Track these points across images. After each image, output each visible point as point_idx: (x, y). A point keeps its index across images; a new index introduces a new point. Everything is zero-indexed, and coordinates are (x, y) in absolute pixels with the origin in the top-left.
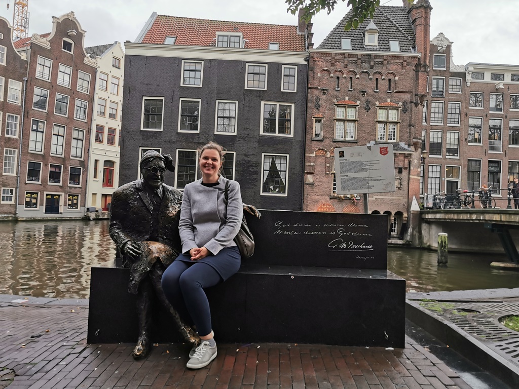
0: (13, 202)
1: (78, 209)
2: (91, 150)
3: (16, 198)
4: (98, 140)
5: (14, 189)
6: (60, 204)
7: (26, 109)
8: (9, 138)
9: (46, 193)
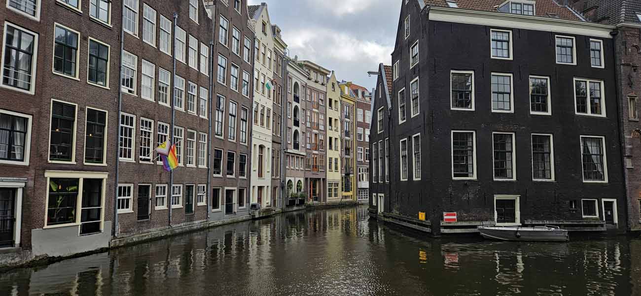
0: (204, 203)
1: (245, 207)
2: (253, 133)
3: (207, 198)
4: (256, 121)
5: (205, 185)
6: (233, 202)
7: (213, 83)
8: (202, 119)
9: (226, 188)
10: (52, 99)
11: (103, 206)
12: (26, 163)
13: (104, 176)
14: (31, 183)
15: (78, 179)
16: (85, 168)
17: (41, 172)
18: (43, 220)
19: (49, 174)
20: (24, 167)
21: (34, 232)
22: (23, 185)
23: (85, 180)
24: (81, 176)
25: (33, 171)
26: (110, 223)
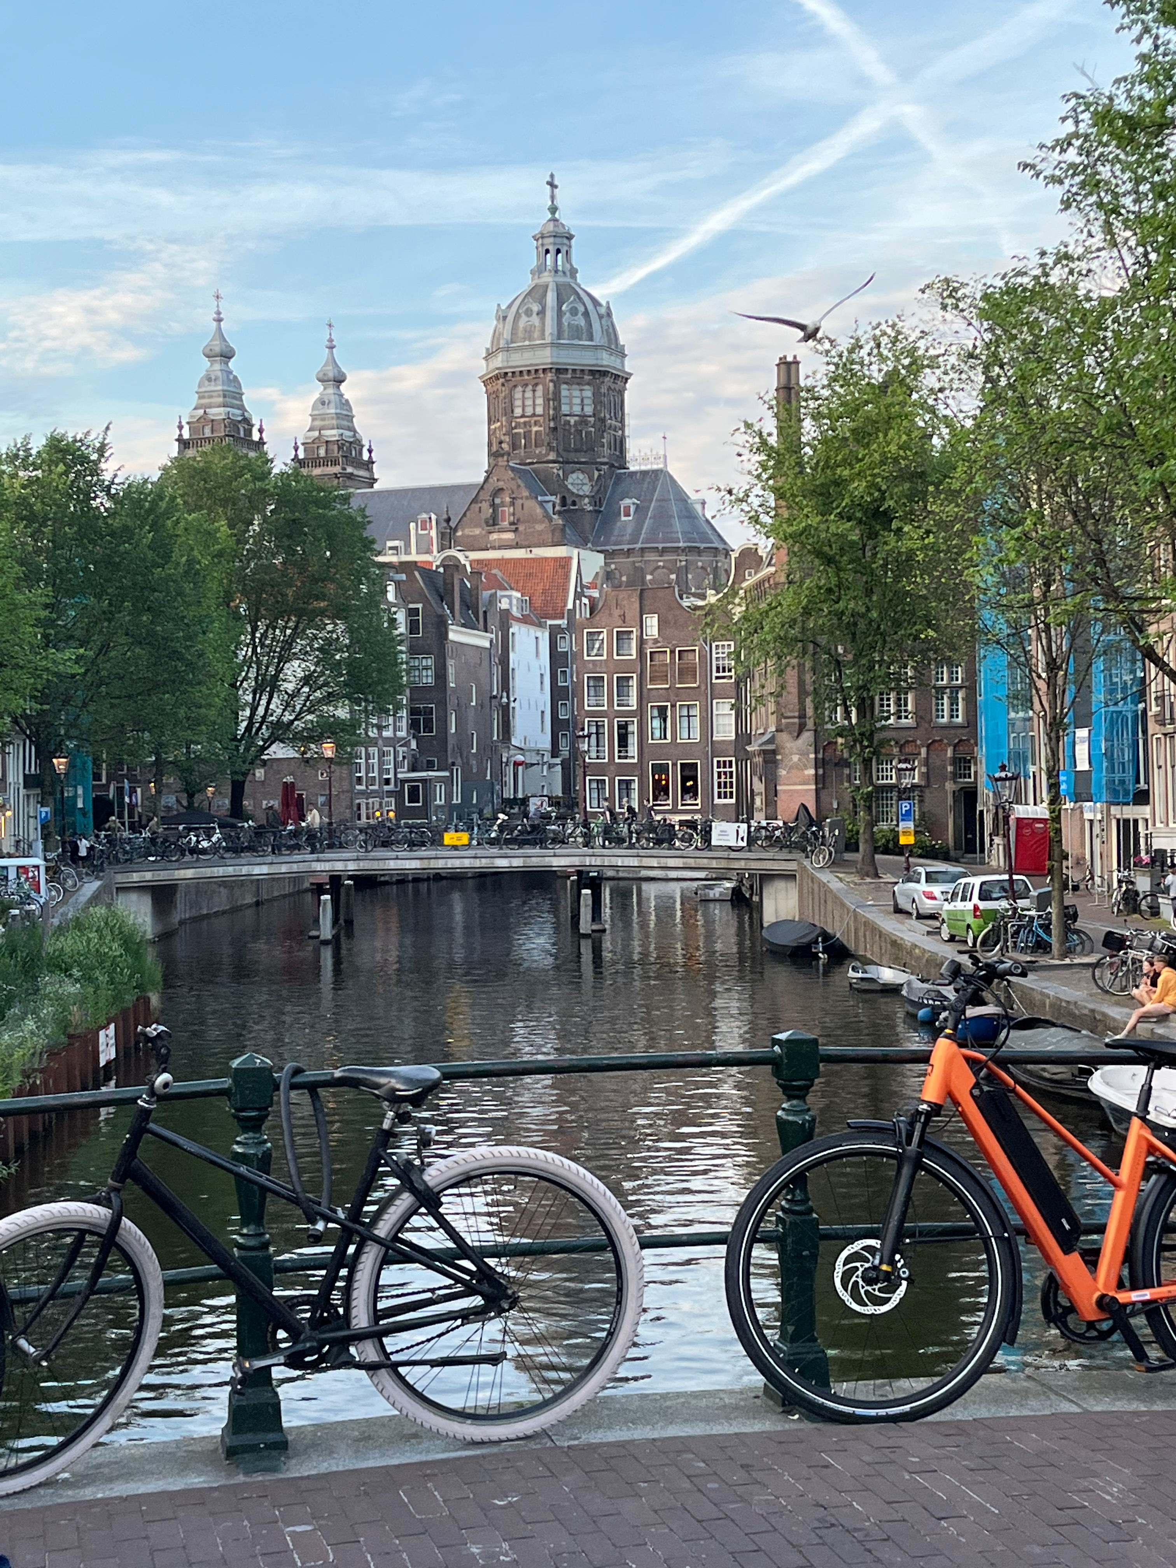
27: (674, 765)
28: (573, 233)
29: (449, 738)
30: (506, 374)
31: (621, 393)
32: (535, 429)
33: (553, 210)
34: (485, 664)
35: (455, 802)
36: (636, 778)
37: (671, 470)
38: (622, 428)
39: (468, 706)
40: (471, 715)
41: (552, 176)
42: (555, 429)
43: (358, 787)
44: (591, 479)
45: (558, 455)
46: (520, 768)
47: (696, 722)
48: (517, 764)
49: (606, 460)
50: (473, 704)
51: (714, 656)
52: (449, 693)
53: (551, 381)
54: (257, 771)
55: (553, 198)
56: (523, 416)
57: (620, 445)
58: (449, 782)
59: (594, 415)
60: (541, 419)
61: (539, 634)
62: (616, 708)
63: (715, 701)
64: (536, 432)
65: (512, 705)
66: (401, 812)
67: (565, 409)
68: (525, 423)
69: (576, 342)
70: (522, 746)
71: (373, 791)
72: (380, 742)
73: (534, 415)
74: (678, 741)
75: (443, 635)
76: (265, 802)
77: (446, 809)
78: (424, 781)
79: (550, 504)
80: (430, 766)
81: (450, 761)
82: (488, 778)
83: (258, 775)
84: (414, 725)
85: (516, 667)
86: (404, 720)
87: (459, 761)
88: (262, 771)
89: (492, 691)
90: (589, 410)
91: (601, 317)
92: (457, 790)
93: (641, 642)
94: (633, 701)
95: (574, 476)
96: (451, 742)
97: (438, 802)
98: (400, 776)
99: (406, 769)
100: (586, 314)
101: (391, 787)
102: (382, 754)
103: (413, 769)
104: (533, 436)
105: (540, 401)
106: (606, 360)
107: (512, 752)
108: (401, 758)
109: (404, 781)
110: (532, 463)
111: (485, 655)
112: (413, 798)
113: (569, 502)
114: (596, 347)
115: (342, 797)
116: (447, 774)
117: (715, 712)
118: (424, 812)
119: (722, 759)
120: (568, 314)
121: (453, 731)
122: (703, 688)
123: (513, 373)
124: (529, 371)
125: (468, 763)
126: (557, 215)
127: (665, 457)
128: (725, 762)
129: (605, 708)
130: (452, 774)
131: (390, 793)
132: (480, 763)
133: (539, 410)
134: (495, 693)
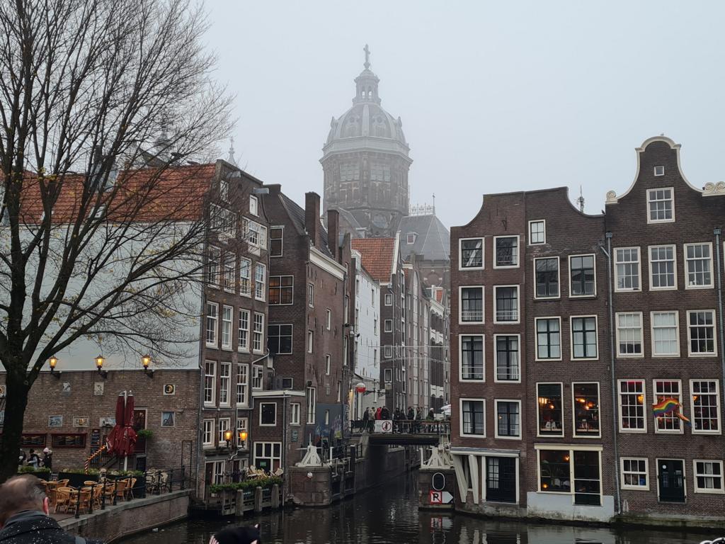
10: (537, 384)
11: (601, 480)
12: (520, 438)
13: (599, 449)
14: (524, 454)
15: (568, 451)
16: (575, 441)
17: (531, 445)
18: (537, 485)
19: (538, 447)
20: (518, 441)
21: (530, 495)
22: (517, 455)
23: (575, 452)
24: (572, 449)
25: (525, 445)
26: (612, 498)
27: (567, 386)
28: (379, 78)
29: (306, 358)
30: (337, 155)
31: (406, 171)
32: (354, 188)
33: (367, 65)
34: (339, 293)
35: (309, 423)
36: (520, 401)
37: (437, 215)
38: (407, 192)
39: (324, 329)
40: (327, 338)
41: (367, 46)
42: (367, 188)
43: (207, 404)
44: (388, 220)
45: (369, 204)
46: (360, 394)
47: (592, 338)
48: (358, 390)
49: (396, 209)
50: (329, 328)
51: (615, 262)
52: (307, 313)
53: (364, 159)
54: (96, 384)
55: (367, 59)
56: (346, 181)
57: (405, 201)
58: (304, 403)
59: (391, 182)
60: (358, 183)
61: (374, 288)
62: (495, 322)
63: (617, 314)
64: (355, 190)
65: (356, 339)
66: (254, 433)
67: (373, 177)
68: (348, 185)
69: (380, 137)
70: (362, 376)
71: (225, 409)
72: (235, 357)
73: (353, 180)
74: (572, 359)
75: (304, 256)
76: (102, 420)
77: (301, 431)
78: (280, 400)
79: (363, 232)
80: (286, 385)
81: (307, 381)
82: (339, 400)
83: (97, 389)
84: (271, 345)
85: (359, 308)
86: (262, 338)
87: (314, 382)
88: (102, 385)
89: (344, 321)
90: (387, 178)
91: (396, 125)
92: (312, 410)
93: (527, 251)
94: (517, 315)
95: (378, 217)
96: (309, 361)
97: (293, 423)
98: (254, 394)
99: (261, 388)
100: (386, 122)
101: (242, 405)
102: (237, 370)
103: (269, 387)
104: (353, 194)
105: (358, 172)
106: (398, 149)
107: (354, 380)
108: (257, 376)
109: (258, 400)
110: (352, 209)
111: (340, 286)
112: (268, 417)
113: (374, 232)
114: (393, 141)
115: (187, 415)
116: (302, 394)
117: (617, 327)
118: (278, 433)
119: (628, 381)
120: (376, 121)
121: (310, 351)
122: (603, 299)
123: (341, 155)
124: (351, 153)
125: (322, 385)
126: (369, 69)
127: (434, 207)
128: (631, 384)
129: (483, 323)
130: (308, 393)
131: (243, 413)
132: (333, 385)
133: (357, 177)
134: (346, 322)
